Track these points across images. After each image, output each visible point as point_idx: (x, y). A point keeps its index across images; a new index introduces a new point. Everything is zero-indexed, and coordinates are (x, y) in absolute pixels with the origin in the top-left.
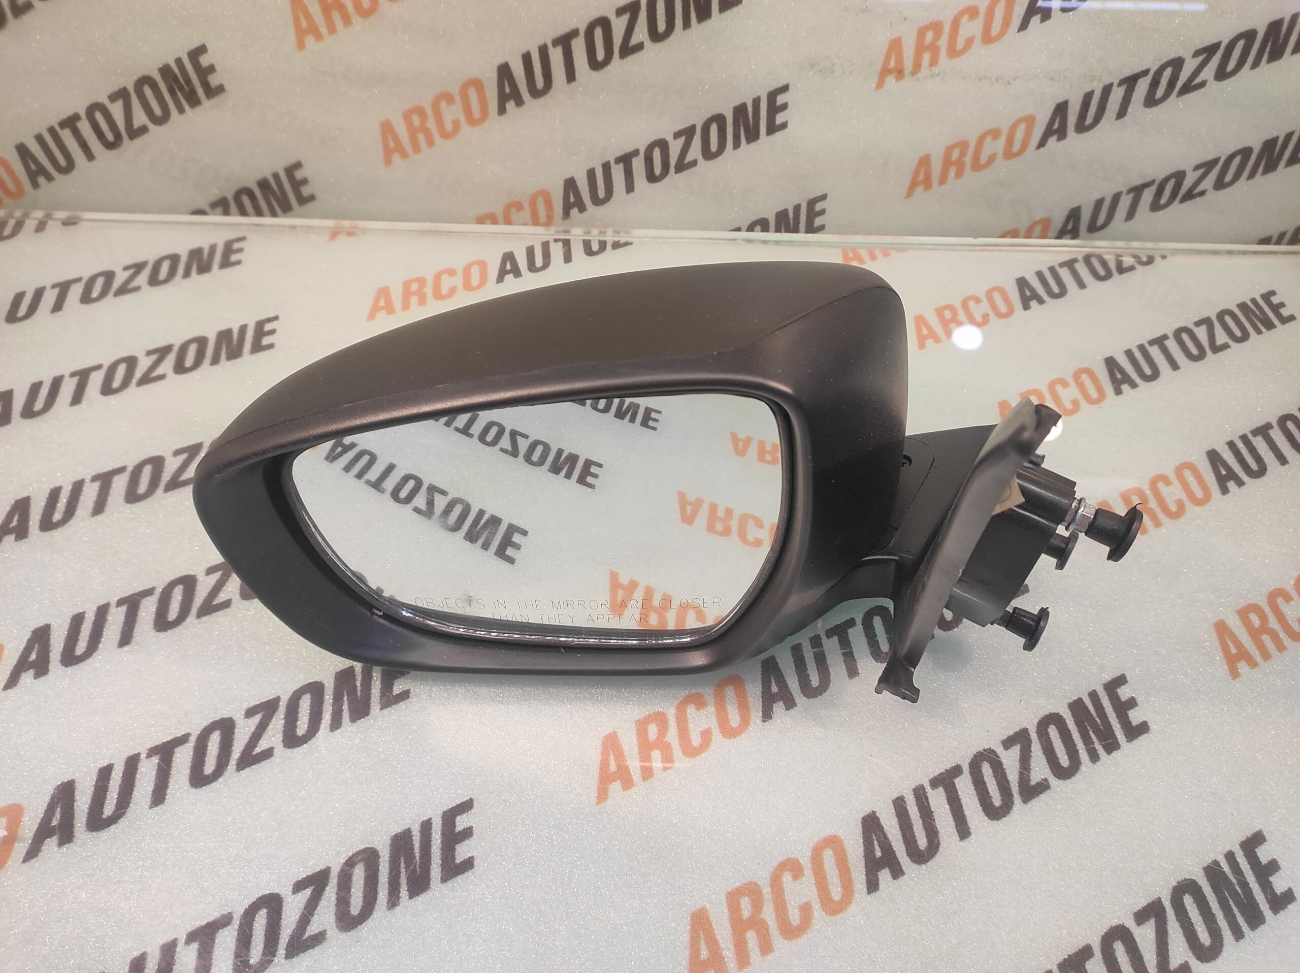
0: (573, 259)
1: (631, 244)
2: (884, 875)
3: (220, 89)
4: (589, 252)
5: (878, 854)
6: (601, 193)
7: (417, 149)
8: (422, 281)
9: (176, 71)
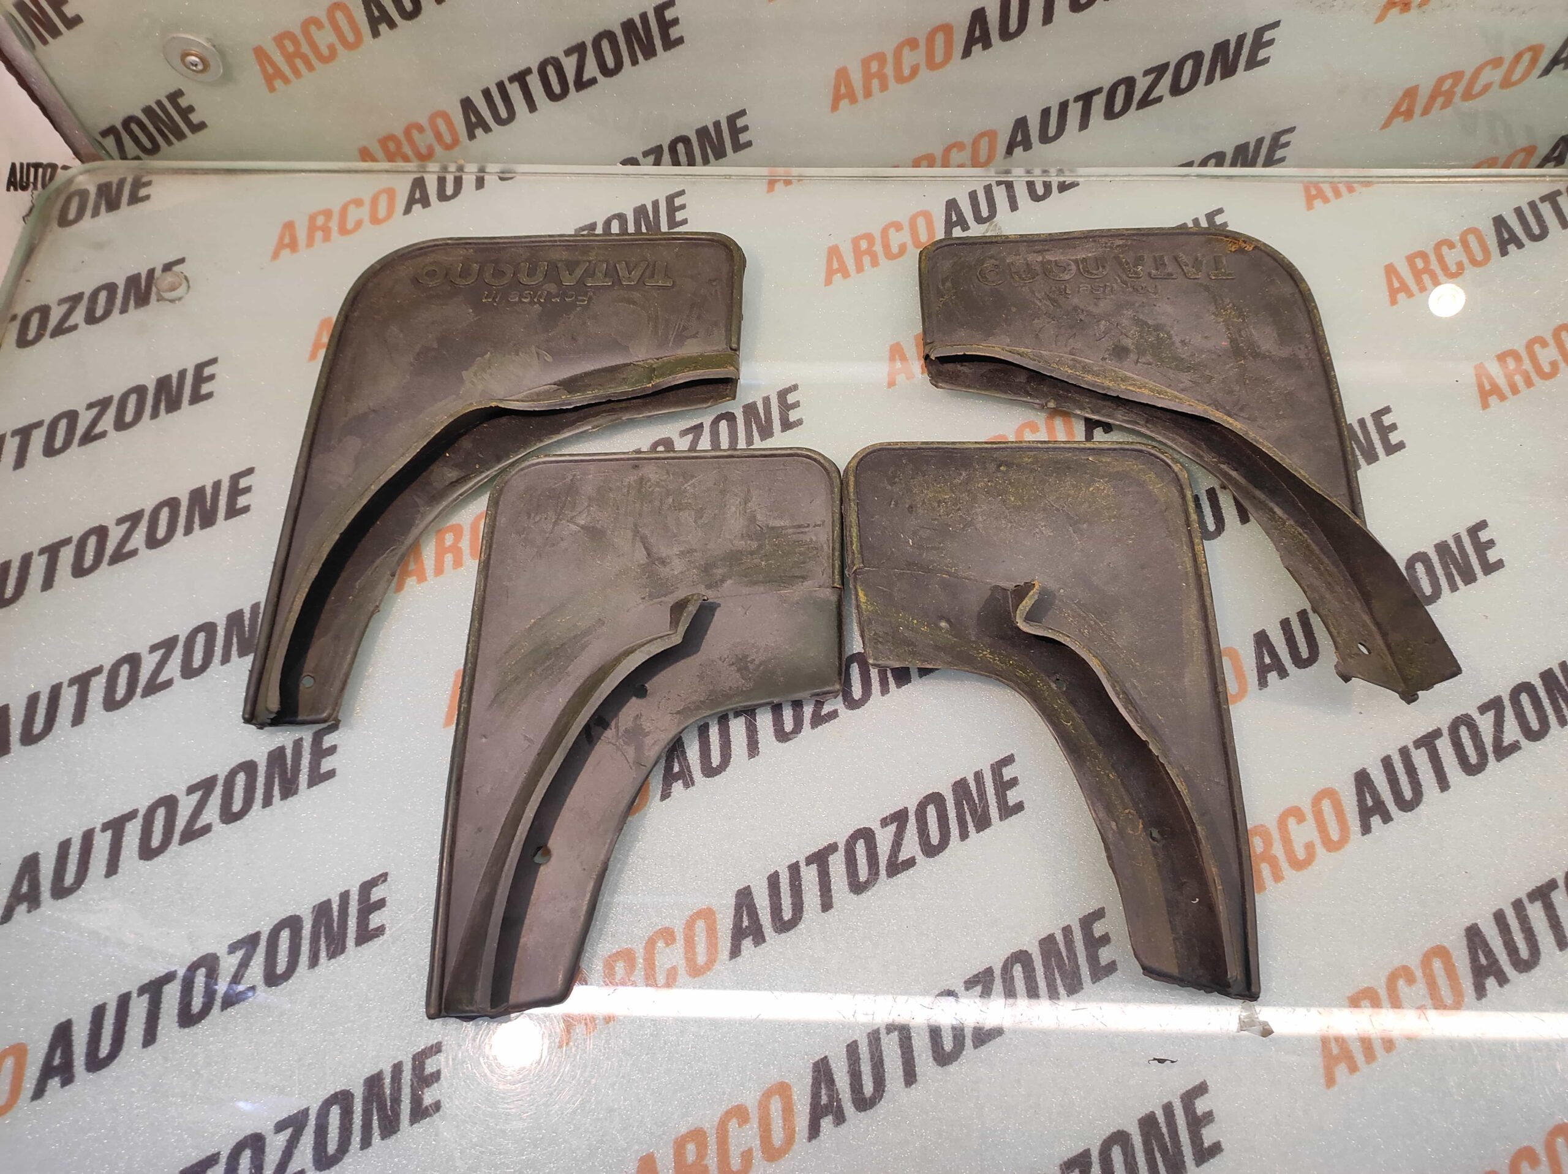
0: (1020, 205)
1: (1078, 184)
2: (1376, 821)
3: (680, 41)
4: (1036, 198)
5: (1370, 803)
6: (1052, 132)
8: (869, 237)
9: (639, 25)
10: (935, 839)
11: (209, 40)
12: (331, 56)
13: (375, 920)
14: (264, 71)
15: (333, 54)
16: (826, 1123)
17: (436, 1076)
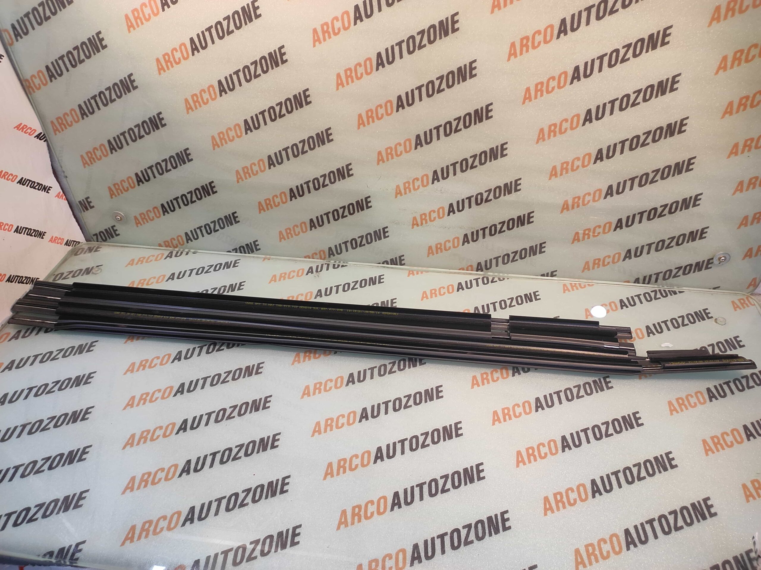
1: (347, 266)
2: (364, 420)
4: (334, 267)
5: (364, 415)
6: (339, 252)
7: (288, 238)
8: (285, 274)
9: (228, 217)
10: (242, 412)
11: (123, 213)
12: (152, 220)
13: (87, 416)
14: (136, 222)
15: (153, 219)
16: (184, 474)
17: (87, 452)
